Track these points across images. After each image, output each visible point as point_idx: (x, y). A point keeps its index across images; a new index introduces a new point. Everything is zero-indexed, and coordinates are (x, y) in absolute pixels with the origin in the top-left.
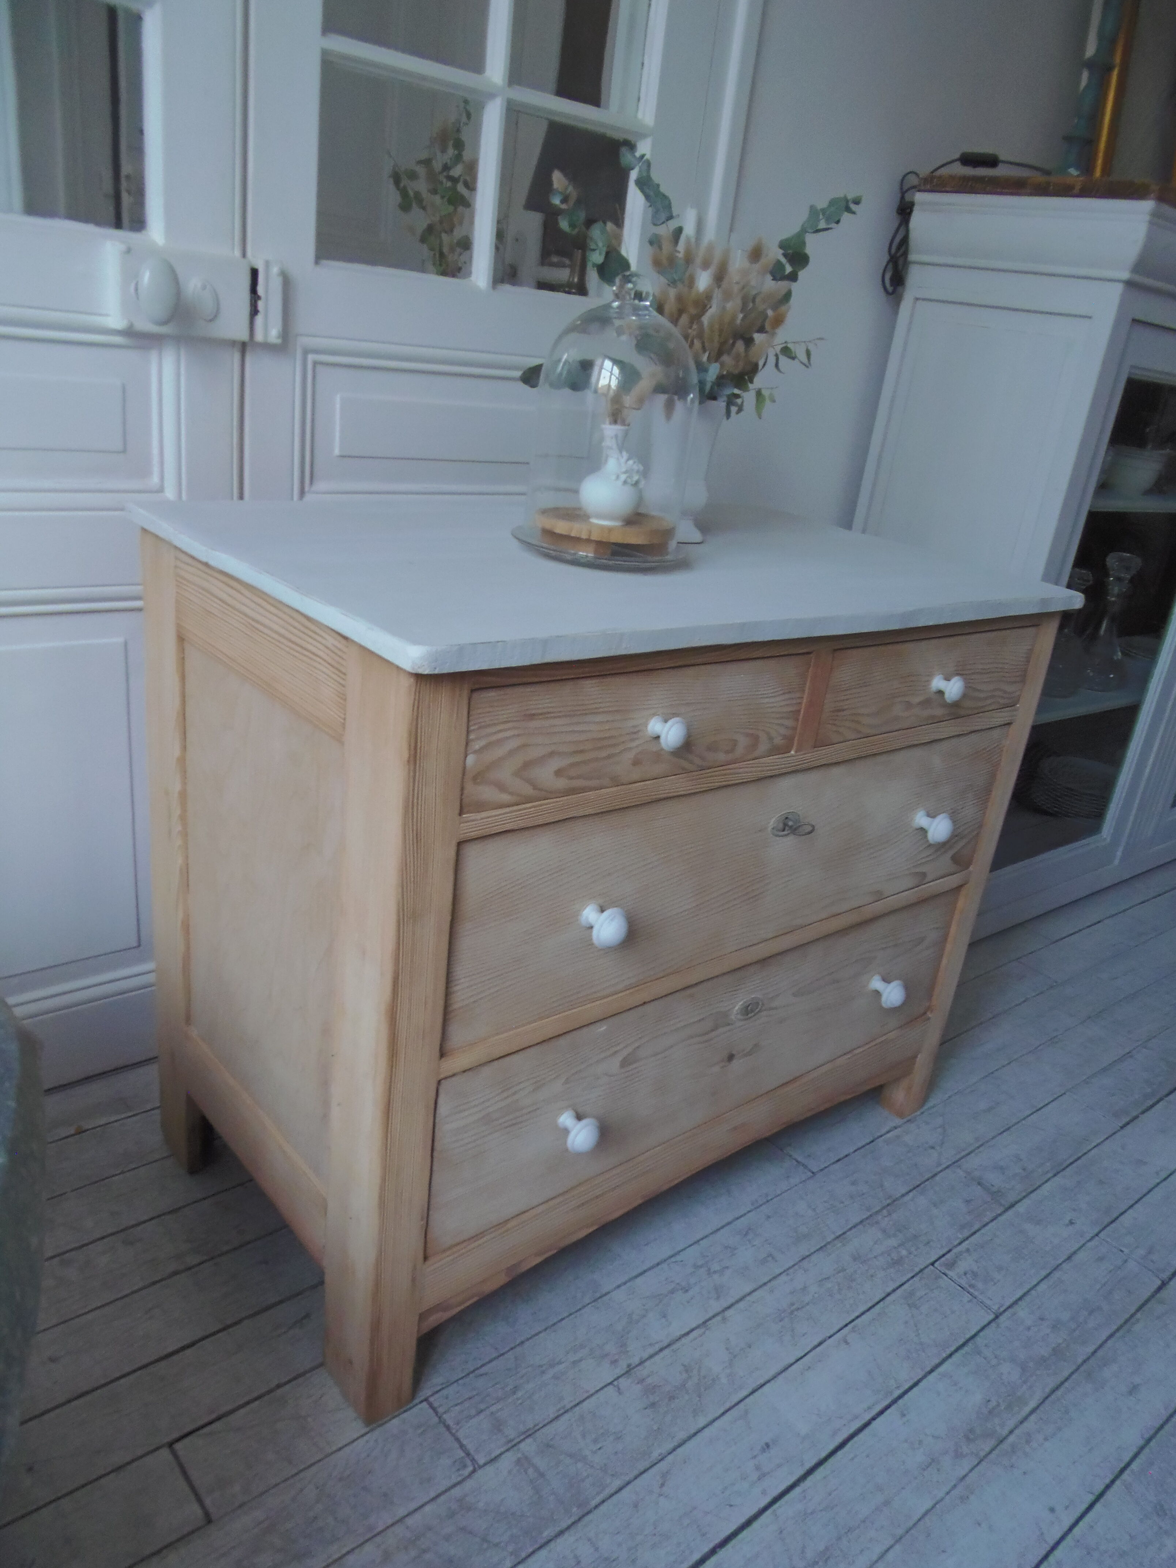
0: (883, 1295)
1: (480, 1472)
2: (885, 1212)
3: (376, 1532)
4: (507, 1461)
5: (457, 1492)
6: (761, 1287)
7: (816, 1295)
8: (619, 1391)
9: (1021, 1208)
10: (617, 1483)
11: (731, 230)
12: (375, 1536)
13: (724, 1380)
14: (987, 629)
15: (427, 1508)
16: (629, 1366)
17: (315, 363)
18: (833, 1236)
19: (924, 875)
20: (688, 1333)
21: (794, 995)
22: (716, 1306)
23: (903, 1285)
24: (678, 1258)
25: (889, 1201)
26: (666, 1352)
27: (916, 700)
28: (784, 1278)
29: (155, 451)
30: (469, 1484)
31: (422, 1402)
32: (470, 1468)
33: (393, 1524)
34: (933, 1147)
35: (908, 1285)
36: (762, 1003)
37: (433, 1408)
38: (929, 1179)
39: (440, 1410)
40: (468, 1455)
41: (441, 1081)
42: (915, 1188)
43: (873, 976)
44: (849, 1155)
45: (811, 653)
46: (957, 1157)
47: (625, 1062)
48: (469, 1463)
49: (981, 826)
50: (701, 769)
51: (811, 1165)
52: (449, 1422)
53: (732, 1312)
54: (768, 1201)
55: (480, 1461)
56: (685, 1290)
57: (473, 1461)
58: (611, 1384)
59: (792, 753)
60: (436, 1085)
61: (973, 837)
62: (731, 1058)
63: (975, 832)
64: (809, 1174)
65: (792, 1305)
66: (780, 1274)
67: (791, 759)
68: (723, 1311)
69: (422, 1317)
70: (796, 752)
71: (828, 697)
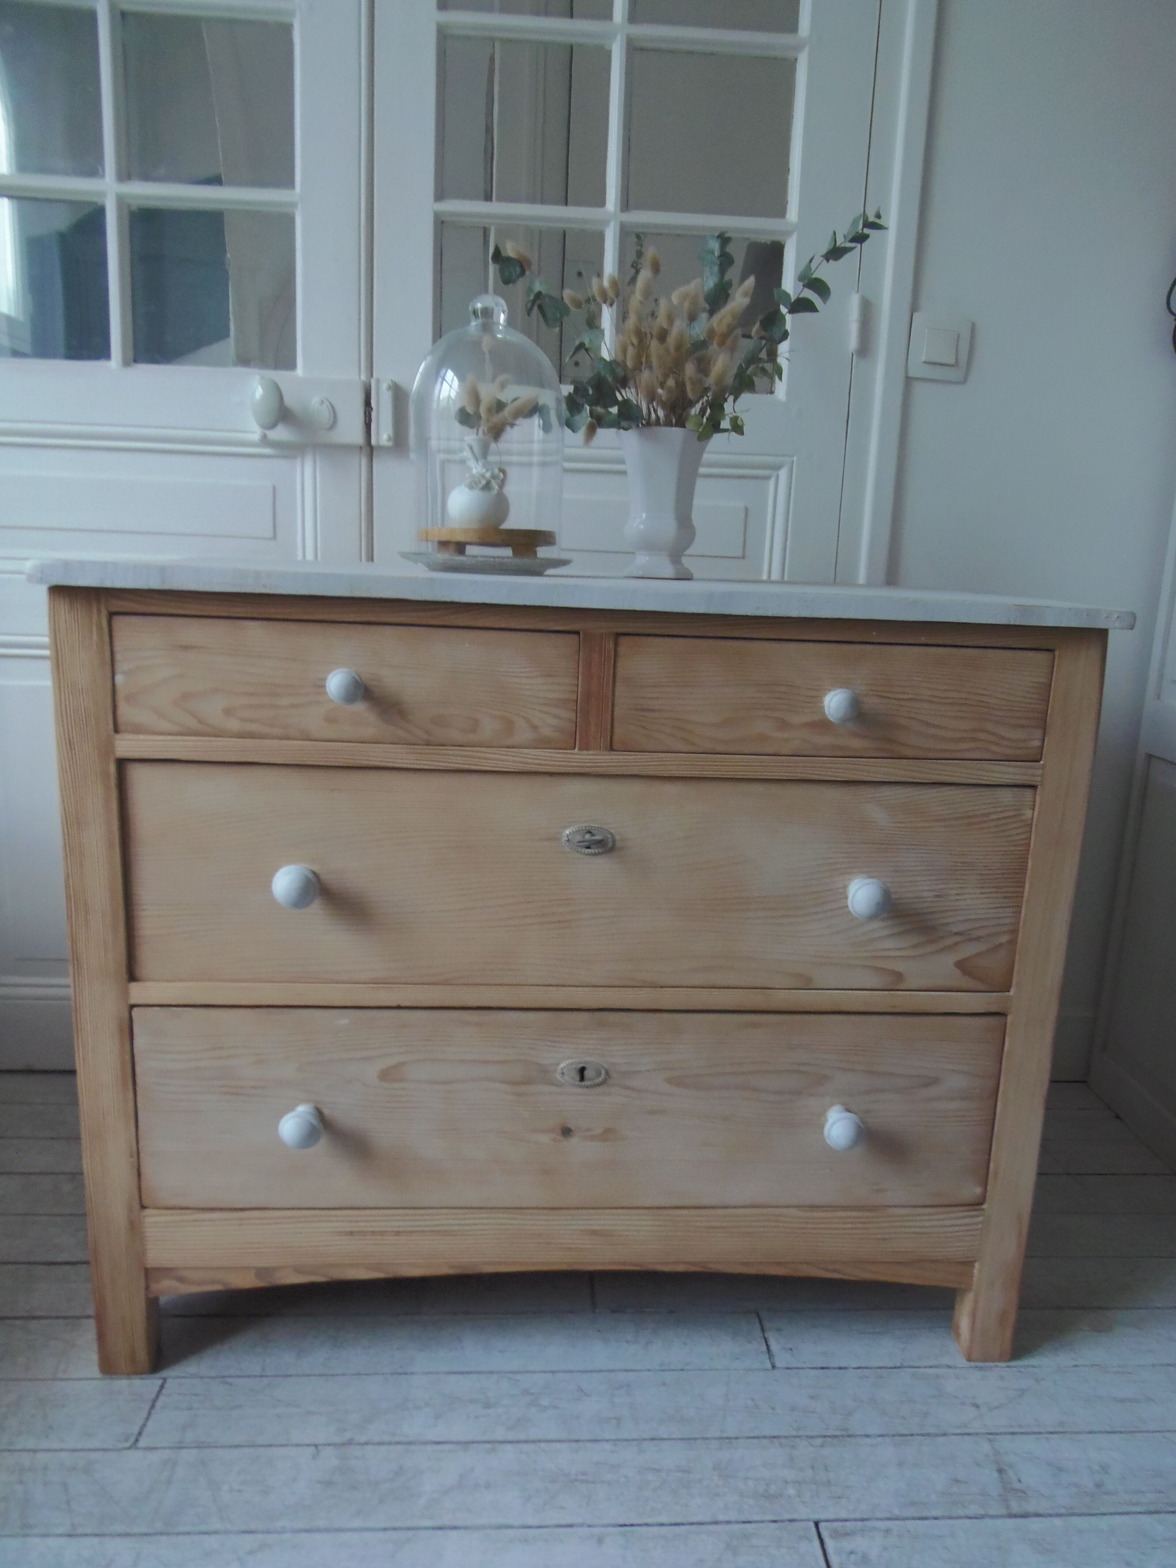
0: (708, 1520)
1: (130, 1451)
2: (819, 1441)
3: (11, 1448)
4: (160, 1456)
5: (97, 1455)
6: (571, 1441)
7: (623, 1479)
8: (316, 1456)
9: (1035, 1525)
10: (218, 1526)
12: (7, 1450)
13: (422, 1501)
14: (923, 640)
15: (64, 1455)
16: (349, 1441)
18: (718, 1434)
19: (899, 976)
20: (440, 1443)
21: (670, 1081)
22: (500, 1433)
23: (749, 1522)
24: (518, 1377)
25: (838, 1433)
26: (399, 1448)
27: (797, 719)
28: (608, 1446)
30: (112, 1455)
31: (159, 1379)
32: (127, 1445)
33: (28, 1451)
34: (977, 1406)
35: (753, 1526)
36: (607, 1073)
37: (162, 1387)
38: (928, 1435)
39: (164, 1391)
40: (140, 1434)
41: (132, 1007)
42: (894, 1436)
43: (832, 1105)
44: (845, 1368)
45: (577, 633)
46: (1002, 1430)
47: (385, 1075)
48: (132, 1440)
49: (1015, 932)
50: (428, 744)
51: (782, 1359)
52: (159, 1404)
53: (509, 1447)
54: (682, 1370)
55: (142, 1443)
56: (487, 1406)
57: (137, 1440)
58: (316, 1446)
59: (576, 751)
60: (127, 1009)
61: (1000, 944)
62: (566, 1132)
63: (1004, 939)
64: (769, 1366)
65: (583, 1474)
66: (607, 1441)
67: (579, 758)
68: (501, 1442)
69: (150, 1274)
70: (581, 749)
71: (620, 689)
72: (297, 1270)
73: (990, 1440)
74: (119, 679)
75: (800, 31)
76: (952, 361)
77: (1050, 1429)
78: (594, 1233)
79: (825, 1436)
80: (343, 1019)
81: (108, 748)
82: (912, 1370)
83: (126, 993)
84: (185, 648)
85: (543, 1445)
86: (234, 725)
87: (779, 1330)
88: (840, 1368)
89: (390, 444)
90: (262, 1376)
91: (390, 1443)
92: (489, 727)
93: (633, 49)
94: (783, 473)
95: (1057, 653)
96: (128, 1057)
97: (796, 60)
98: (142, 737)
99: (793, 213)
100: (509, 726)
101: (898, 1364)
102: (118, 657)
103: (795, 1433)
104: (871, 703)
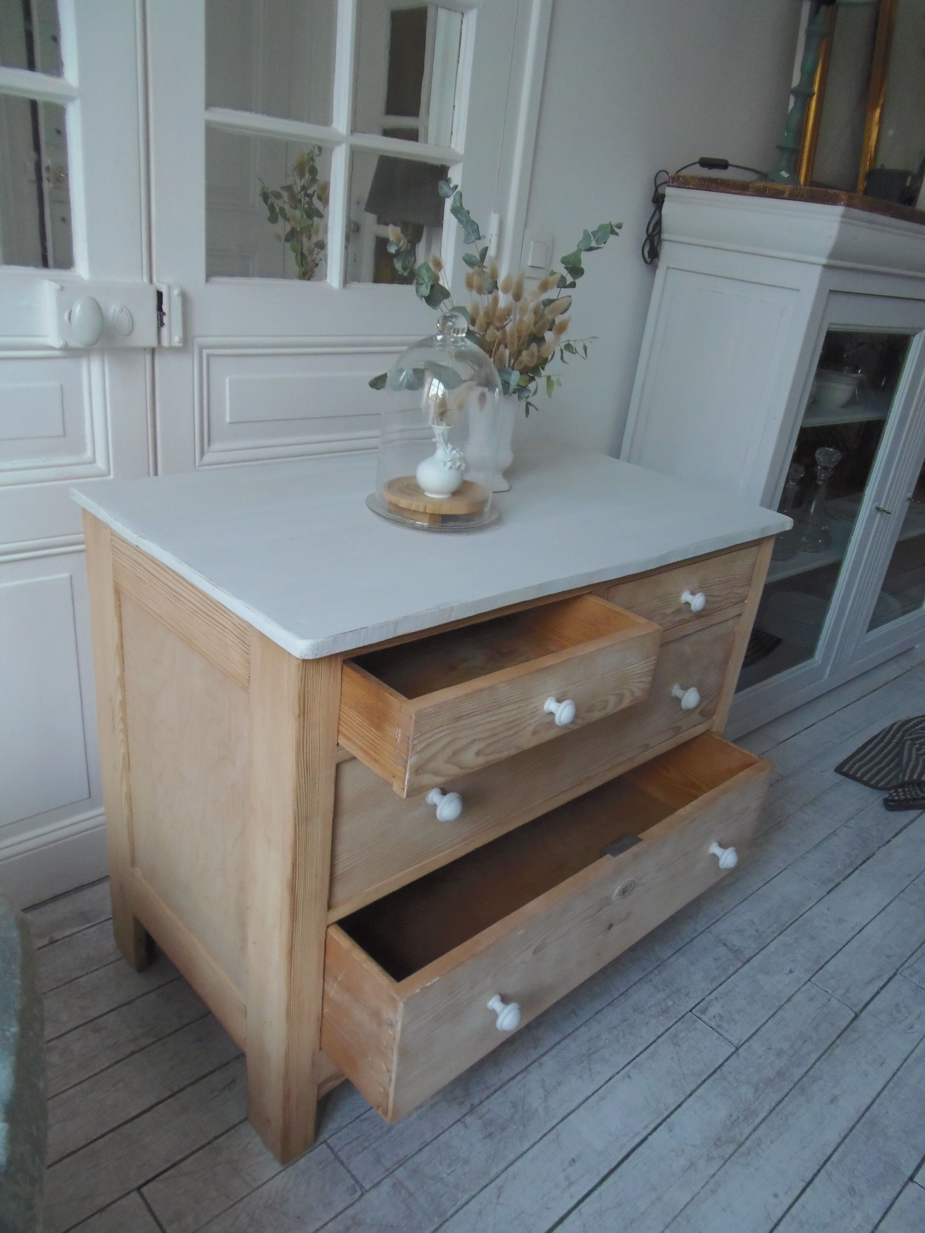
0: (656, 1038)
1: (366, 1196)
2: (656, 972)
4: (387, 1185)
5: (350, 1212)
6: (566, 1037)
7: (607, 1041)
8: (466, 1126)
9: (754, 962)
10: (466, 1197)
11: (525, 227)
13: (541, 1112)
14: (721, 554)
15: (330, 1225)
16: (472, 1105)
17: (209, 356)
19: (680, 727)
23: (669, 1028)
26: (499, 1093)
27: (669, 611)
28: (583, 1029)
29: (88, 433)
30: (358, 1206)
31: (322, 1143)
32: (359, 1193)
35: (673, 1028)
37: (329, 1146)
39: (334, 1148)
40: (357, 1182)
41: (328, 927)
48: (358, 1189)
49: (721, 687)
52: (343, 1158)
53: (545, 1058)
55: (367, 1187)
57: (361, 1187)
58: (459, 1121)
60: (325, 930)
61: (715, 696)
65: (590, 1049)
66: (580, 1027)
69: (320, 1086)
73: (710, 932)
83: (325, 921)
89: (181, 345)
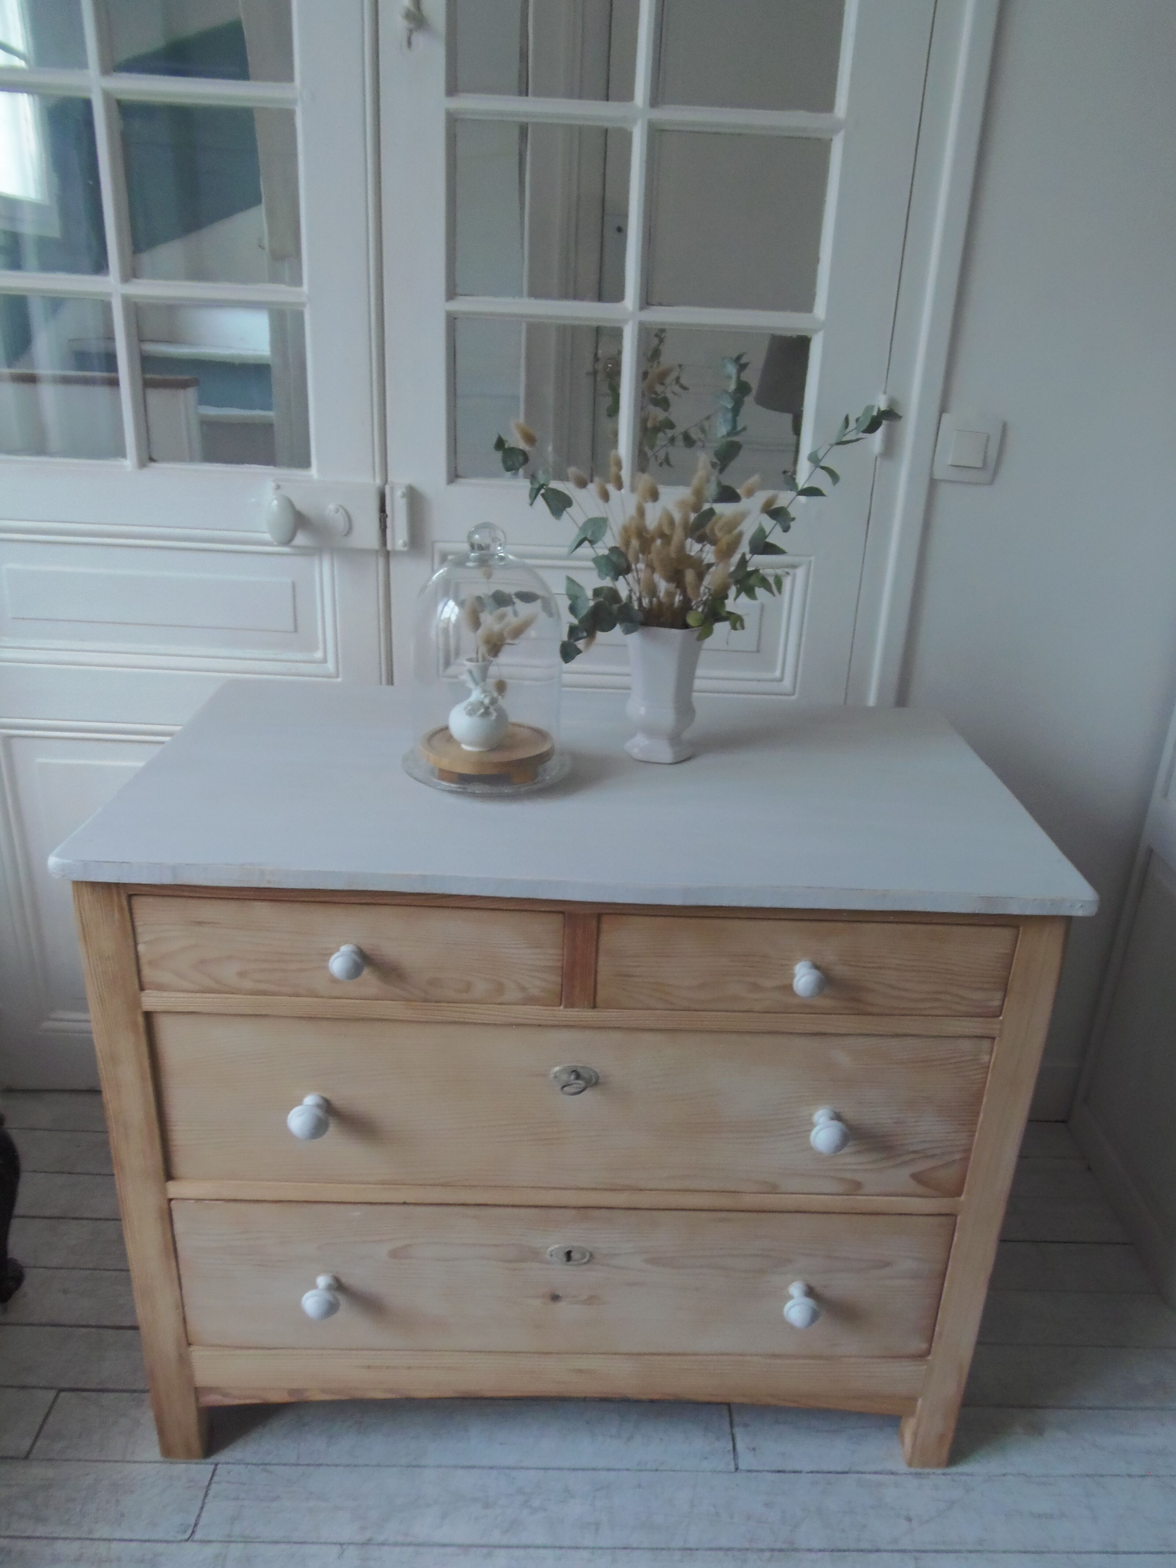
1: (188, 1544)
2: (767, 1554)
3: (91, 1536)
4: (212, 1550)
5: (161, 1547)
6: (555, 1547)
8: (340, 1556)
12: (87, 1539)
15: (133, 1545)
16: (369, 1540)
18: (681, 1545)
19: (858, 1184)
20: (445, 1545)
21: (647, 1262)
22: (496, 1537)
24: (515, 1473)
25: (784, 1546)
26: (410, 1549)
27: (768, 983)
28: (585, 1554)
29: (320, 632)
30: (173, 1547)
31: (212, 1464)
32: (186, 1536)
33: (104, 1540)
34: (909, 1519)
36: (591, 1255)
37: (215, 1470)
38: (862, 1551)
39: (215, 1479)
40: (196, 1525)
41: (170, 1200)
42: (832, 1551)
43: (793, 1281)
44: (800, 1472)
45: (562, 913)
46: (928, 1547)
47: (394, 1254)
48: (190, 1532)
49: (968, 1151)
50: (426, 1001)
51: (746, 1460)
52: (211, 1493)
53: (503, 1552)
54: (657, 1470)
55: (198, 1536)
56: (487, 1506)
57: (193, 1532)
58: (341, 1544)
59: (562, 1007)
60: (166, 1202)
61: (954, 1161)
62: (555, 1298)
63: (957, 1156)
64: (732, 1467)
66: (585, 1548)
67: (563, 1013)
68: (496, 1547)
69: (198, 1391)
70: (565, 1007)
71: (603, 960)
72: (323, 1391)
73: (916, 1559)
74: (141, 948)
75: (836, 110)
76: (979, 464)
77: (971, 1548)
78: (580, 1371)
79: (773, 1550)
80: (356, 1212)
81: (136, 1003)
82: (857, 1476)
83: (164, 1191)
84: (200, 923)
85: (531, 1551)
86: (248, 984)
87: (746, 1425)
88: (795, 1472)
89: (406, 549)
90: (297, 1465)
91: (403, 1544)
92: (481, 988)
93: (655, 133)
94: (800, 573)
95: (1021, 929)
96: (169, 1236)
97: (831, 140)
98: (165, 994)
99: (820, 309)
100: (500, 988)
101: (847, 1470)
102: (139, 930)
103: (747, 1546)
104: (840, 970)
